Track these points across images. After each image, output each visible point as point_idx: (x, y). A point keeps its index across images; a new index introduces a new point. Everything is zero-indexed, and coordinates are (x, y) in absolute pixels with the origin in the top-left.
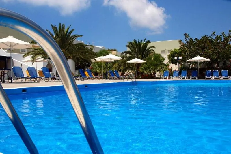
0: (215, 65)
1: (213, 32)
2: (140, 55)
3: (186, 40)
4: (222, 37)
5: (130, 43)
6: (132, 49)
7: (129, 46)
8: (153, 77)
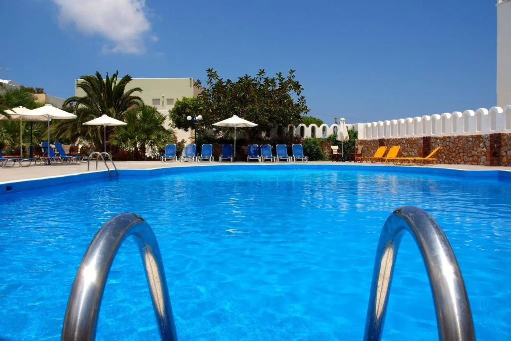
0: (264, 134)
1: (261, 70)
2: (110, 107)
3: (210, 82)
4: (277, 82)
5: (88, 79)
6: (92, 92)
7: (82, 86)
8: (139, 156)
